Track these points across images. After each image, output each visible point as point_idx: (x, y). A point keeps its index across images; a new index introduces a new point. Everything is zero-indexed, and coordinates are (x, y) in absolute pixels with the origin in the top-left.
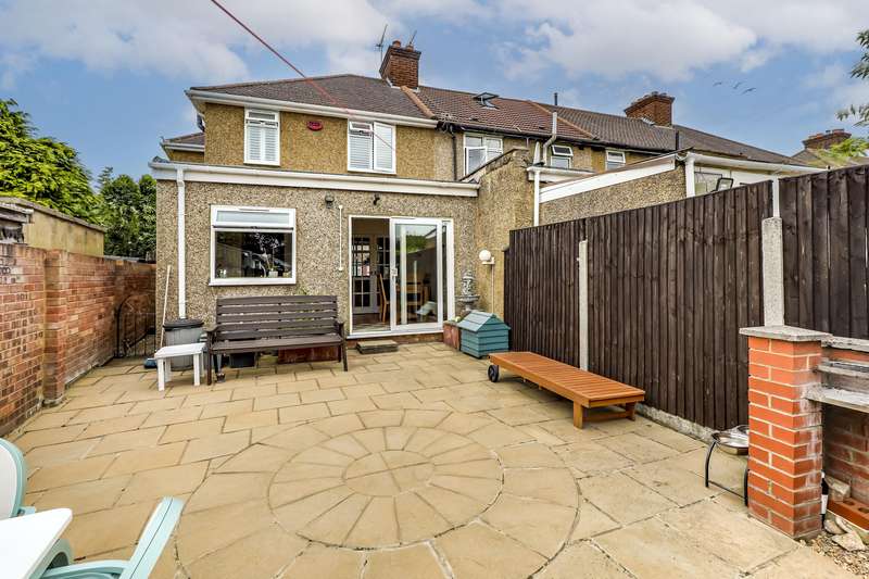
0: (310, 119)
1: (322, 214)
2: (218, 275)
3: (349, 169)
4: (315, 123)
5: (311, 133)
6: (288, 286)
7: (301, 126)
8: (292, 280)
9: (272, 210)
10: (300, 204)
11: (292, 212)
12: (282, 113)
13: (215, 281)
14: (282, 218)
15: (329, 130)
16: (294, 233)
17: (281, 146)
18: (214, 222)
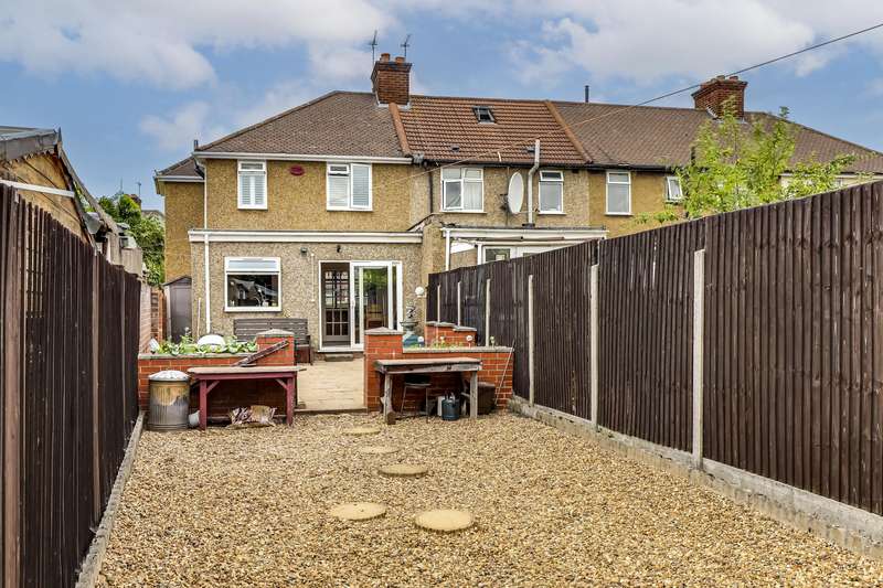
0: (293, 165)
1: (299, 260)
2: (229, 305)
3: (329, 208)
4: (297, 169)
5: (293, 177)
6: (276, 313)
7: (285, 172)
8: (278, 309)
9: (265, 259)
10: (283, 254)
11: (278, 260)
12: (269, 162)
13: (228, 309)
14: (271, 265)
15: (309, 173)
16: (280, 274)
17: (268, 191)
18: (226, 269)
